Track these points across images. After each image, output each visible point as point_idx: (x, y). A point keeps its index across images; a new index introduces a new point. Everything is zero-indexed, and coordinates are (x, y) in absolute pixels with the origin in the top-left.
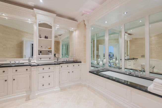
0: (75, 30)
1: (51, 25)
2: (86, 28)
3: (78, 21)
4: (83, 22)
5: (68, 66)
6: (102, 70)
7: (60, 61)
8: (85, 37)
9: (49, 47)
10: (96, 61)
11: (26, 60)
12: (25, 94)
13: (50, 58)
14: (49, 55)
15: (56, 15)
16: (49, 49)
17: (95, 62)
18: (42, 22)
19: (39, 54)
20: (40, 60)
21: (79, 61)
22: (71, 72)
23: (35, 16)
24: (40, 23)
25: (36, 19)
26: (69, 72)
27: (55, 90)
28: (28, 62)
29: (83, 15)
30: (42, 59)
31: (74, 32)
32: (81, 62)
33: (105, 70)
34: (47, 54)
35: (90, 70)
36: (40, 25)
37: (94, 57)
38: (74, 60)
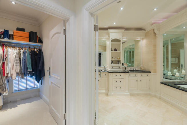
0: (143, 39)
1: (120, 39)
2: (156, 37)
3: (146, 30)
4: (153, 31)
5: (136, 75)
6: (180, 82)
7: (127, 70)
8: (155, 46)
9: (118, 58)
10: (171, 71)
11: (103, 68)
12: (105, 92)
13: (119, 67)
14: (118, 64)
15: (124, 30)
16: (118, 59)
17: (169, 73)
18: (113, 38)
19: (111, 64)
20: (112, 68)
21: (147, 70)
22: (139, 81)
23: (109, 35)
24: (112, 39)
25: (109, 36)
26: (137, 81)
27: (125, 93)
28: (104, 69)
29: (152, 24)
30: (113, 68)
31: (141, 41)
32: (150, 72)
33: (183, 83)
34: (117, 64)
35: (162, 82)
36: (112, 41)
37: (167, 67)
38: (141, 70)
